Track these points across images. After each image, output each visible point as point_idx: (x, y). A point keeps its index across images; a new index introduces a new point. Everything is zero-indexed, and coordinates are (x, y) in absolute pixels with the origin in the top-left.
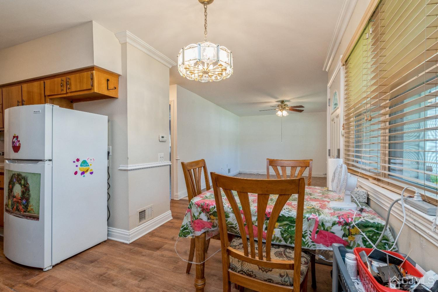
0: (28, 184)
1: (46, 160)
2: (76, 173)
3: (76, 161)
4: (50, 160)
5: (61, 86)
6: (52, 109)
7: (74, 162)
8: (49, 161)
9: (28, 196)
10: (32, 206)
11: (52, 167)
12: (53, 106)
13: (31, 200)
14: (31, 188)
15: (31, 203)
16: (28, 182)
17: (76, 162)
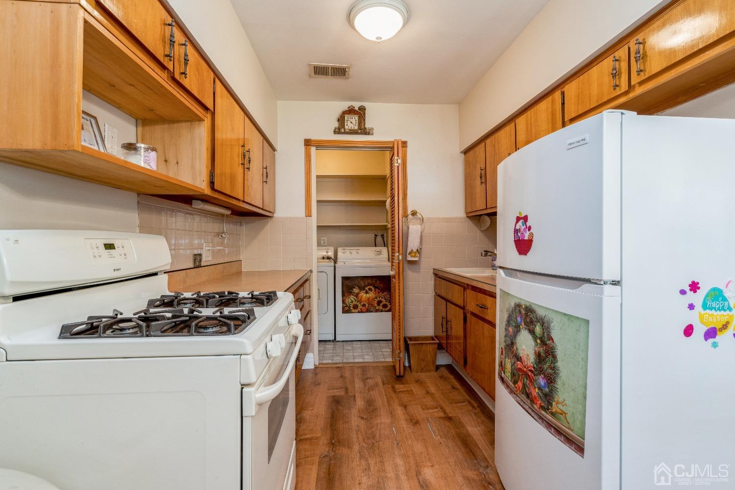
0: (552, 339)
1: (605, 283)
2: (689, 331)
3: (687, 289)
4: (616, 283)
5: (614, 76)
6: (621, 123)
7: (683, 292)
8: (613, 284)
9: (550, 371)
10: (563, 403)
11: (621, 304)
12: (622, 114)
13: (559, 384)
14: (560, 353)
15: (560, 394)
16: (553, 335)
17: (690, 293)
